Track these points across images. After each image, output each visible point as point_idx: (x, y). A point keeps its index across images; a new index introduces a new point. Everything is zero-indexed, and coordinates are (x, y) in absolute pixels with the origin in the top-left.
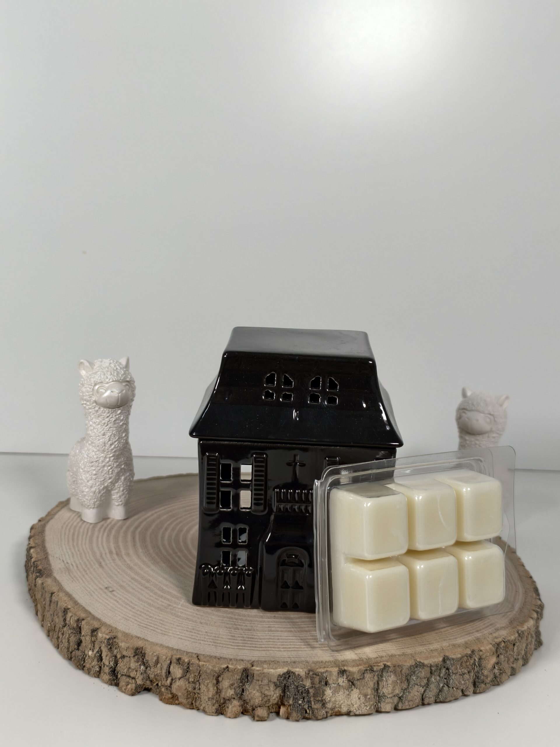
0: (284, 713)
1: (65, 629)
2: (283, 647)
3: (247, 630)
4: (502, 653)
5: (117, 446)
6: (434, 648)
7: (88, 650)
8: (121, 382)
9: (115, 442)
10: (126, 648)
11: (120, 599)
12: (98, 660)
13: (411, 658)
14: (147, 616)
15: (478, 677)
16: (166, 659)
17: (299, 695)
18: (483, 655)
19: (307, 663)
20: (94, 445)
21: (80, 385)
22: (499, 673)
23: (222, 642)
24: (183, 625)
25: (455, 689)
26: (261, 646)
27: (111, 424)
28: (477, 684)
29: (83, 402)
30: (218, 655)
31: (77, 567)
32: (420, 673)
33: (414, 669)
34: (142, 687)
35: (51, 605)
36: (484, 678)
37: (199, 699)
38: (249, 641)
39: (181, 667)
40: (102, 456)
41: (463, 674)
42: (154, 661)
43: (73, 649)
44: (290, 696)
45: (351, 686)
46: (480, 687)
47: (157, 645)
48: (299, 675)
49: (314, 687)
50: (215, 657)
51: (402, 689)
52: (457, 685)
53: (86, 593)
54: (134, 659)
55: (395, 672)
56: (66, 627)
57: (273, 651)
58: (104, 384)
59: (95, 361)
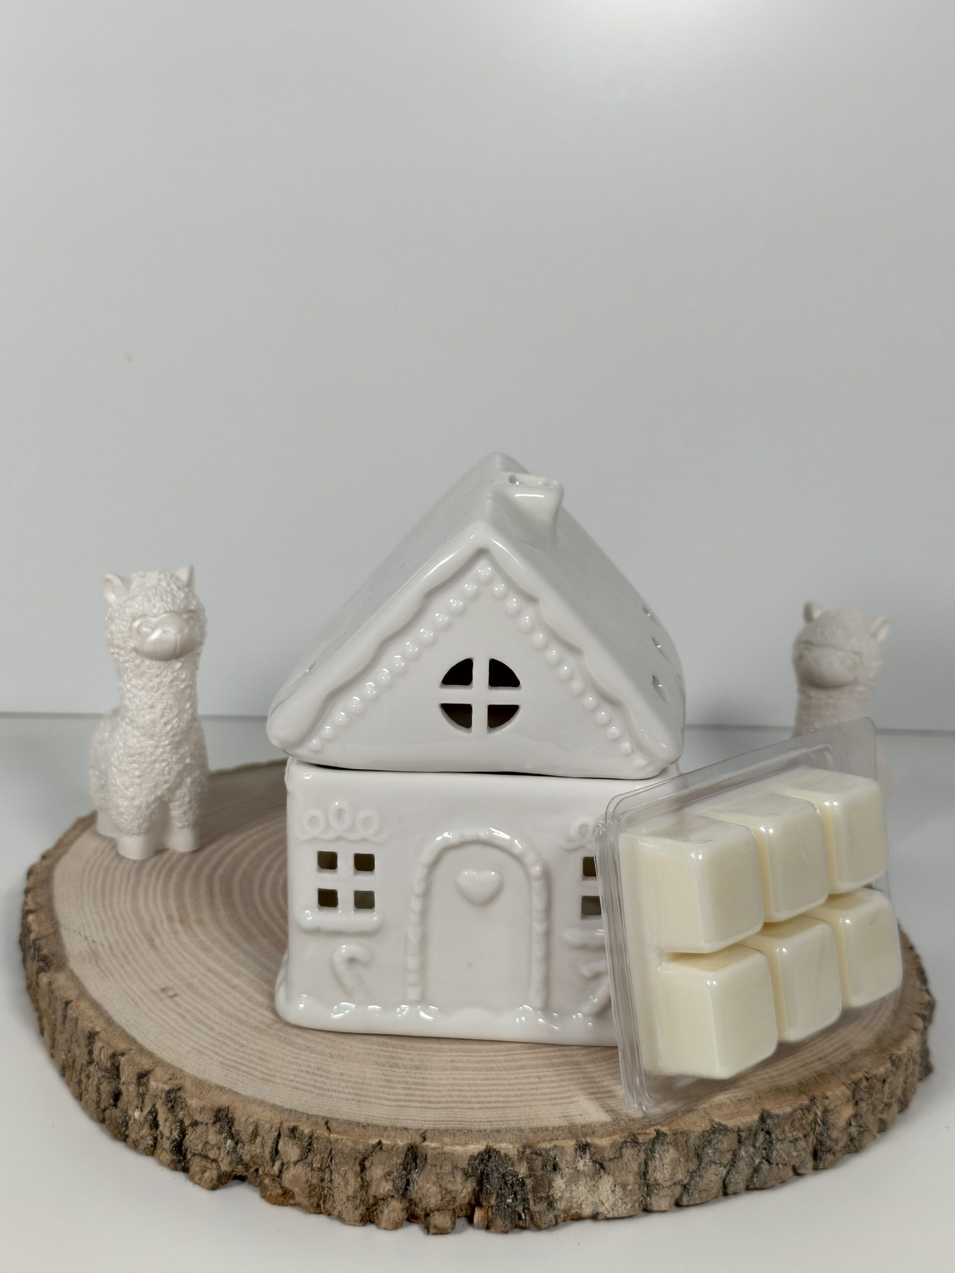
0: (482, 1219)
1: (92, 1068)
2: (477, 1100)
3: (413, 1069)
4: (864, 1097)
5: (176, 725)
6: (743, 1095)
7: (134, 1108)
8: (180, 614)
9: (173, 719)
10: (199, 1109)
11: (188, 1011)
12: (151, 1127)
13: (704, 1117)
14: (235, 1043)
15: (821, 1143)
16: (271, 1128)
17: (507, 1189)
18: (830, 1104)
19: (520, 1133)
20: (135, 725)
22: (858, 1132)
23: (370, 1093)
25: (780, 1166)
26: (437, 1100)
27: (165, 688)
28: (820, 1153)
29: (112, 650)
30: (362, 1119)
31: (111, 948)
32: (719, 1144)
33: (710, 1135)
34: (230, 1175)
35: (66, 1022)
36: (832, 1144)
37: (331, 1198)
38: (418, 1089)
39: (297, 1144)
40: (151, 746)
41: (795, 1139)
42: (250, 1131)
43: (107, 1105)
44: (492, 1191)
45: (599, 1170)
46: (826, 1160)
47: (254, 1101)
48: (507, 1156)
49: (534, 1175)
50: (359, 1123)
51: (688, 1172)
52: (784, 1159)
53: (128, 1002)
54: (214, 1129)
55: (677, 1144)
56: (93, 1066)
57: (459, 1110)
58: (150, 618)
59: (133, 576)
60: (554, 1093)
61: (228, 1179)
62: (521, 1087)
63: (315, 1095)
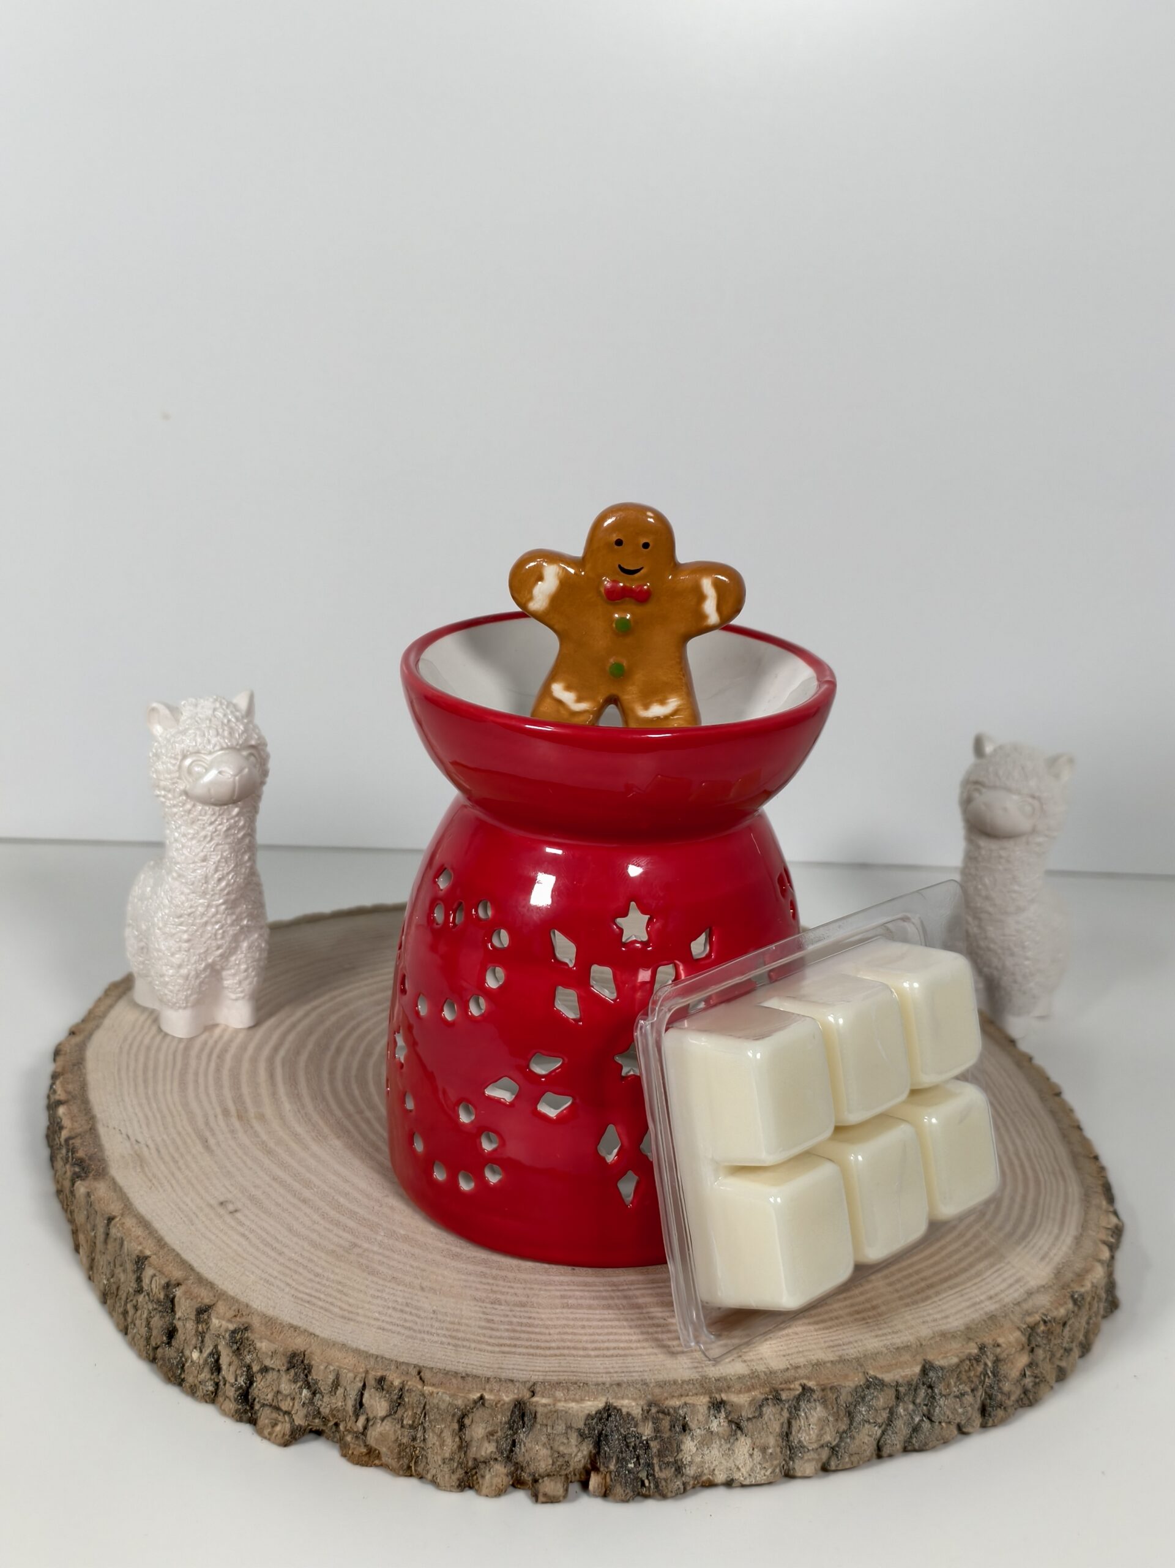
0: (598, 1485)
1: (141, 1298)
2: (593, 1345)
3: (518, 1306)
4: (1041, 1343)
6: (903, 1343)
7: (191, 1348)
8: (239, 750)
9: (228, 874)
10: (270, 1353)
11: (252, 1231)
12: (212, 1370)
13: (857, 1369)
14: (309, 1272)
15: (990, 1397)
16: (355, 1378)
17: (629, 1452)
18: (1002, 1352)
19: (644, 1387)
20: (183, 881)
22: (1033, 1384)
23: (468, 1336)
24: (384, 1295)
25: (943, 1424)
26: (547, 1345)
27: (220, 837)
28: (988, 1409)
29: (158, 793)
30: (461, 1369)
31: (158, 1150)
32: (874, 1401)
33: (864, 1390)
34: (305, 1430)
35: (109, 1242)
36: (1003, 1398)
37: (424, 1460)
38: (524, 1332)
39: (385, 1397)
40: (202, 904)
41: (961, 1394)
42: (330, 1381)
43: (159, 1343)
44: (611, 1455)
45: (735, 1431)
46: (995, 1416)
47: (334, 1345)
48: (630, 1415)
49: (660, 1437)
50: (456, 1373)
51: (837, 1432)
52: (948, 1418)
53: (181, 1218)
54: (288, 1376)
55: (826, 1401)
56: (142, 1296)
57: (573, 1358)
58: (202, 755)
59: (183, 703)
61: (303, 1434)
63: (404, 1337)
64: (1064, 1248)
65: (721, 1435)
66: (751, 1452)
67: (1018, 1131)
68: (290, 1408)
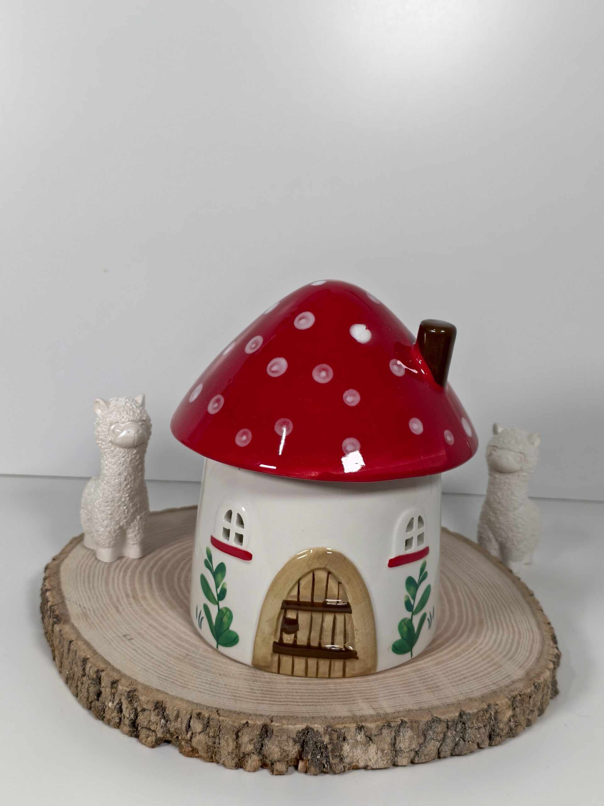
0: (303, 767)
1: (84, 678)
2: (301, 701)
3: (266, 683)
4: (518, 705)
5: (133, 485)
6: (450, 702)
7: (108, 701)
8: (137, 422)
9: (131, 482)
10: (146, 702)
11: (139, 648)
12: (118, 712)
13: (428, 713)
14: (166, 666)
15: (493, 731)
16: (186, 713)
17: (317, 750)
18: (499, 708)
19: (325, 719)
20: (109, 485)
21: (95, 424)
22: (514, 725)
23: (241, 696)
24: (202, 677)
25: (470, 742)
26: (279, 700)
27: (127, 464)
28: (492, 736)
29: (98, 442)
30: (237, 710)
31: (94, 612)
32: (436, 728)
33: (431, 724)
34: (162, 740)
35: (70, 652)
36: (500, 731)
37: (219, 753)
38: (268, 694)
39: (201, 722)
40: (118, 496)
41: (479, 727)
42: (174, 715)
43: (93, 700)
44: (309, 751)
45: (369, 741)
46: (496, 740)
47: (177, 698)
48: (318, 732)
49: (332, 743)
50: (235, 711)
51: (418, 744)
52: (472, 739)
53: (105, 642)
54: (154, 713)
55: (412, 728)
56: (85, 677)
57: (291, 706)
58: (120, 424)
59: (111, 399)
60: (344, 698)
61: (161, 742)
62: (326, 694)
63: (210, 695)
64: (531, 663)
65: (362, 743)
66: (376, 752)
67: (511, 611)
68: (155, 729)
